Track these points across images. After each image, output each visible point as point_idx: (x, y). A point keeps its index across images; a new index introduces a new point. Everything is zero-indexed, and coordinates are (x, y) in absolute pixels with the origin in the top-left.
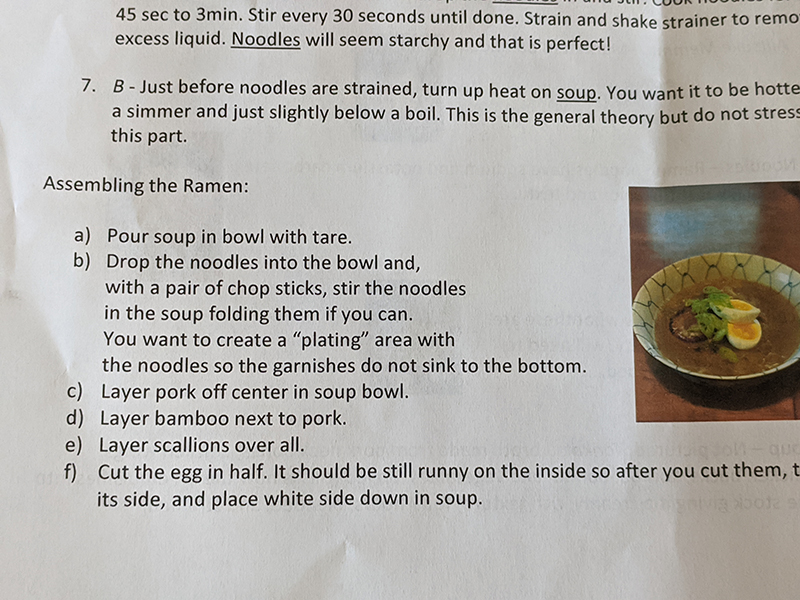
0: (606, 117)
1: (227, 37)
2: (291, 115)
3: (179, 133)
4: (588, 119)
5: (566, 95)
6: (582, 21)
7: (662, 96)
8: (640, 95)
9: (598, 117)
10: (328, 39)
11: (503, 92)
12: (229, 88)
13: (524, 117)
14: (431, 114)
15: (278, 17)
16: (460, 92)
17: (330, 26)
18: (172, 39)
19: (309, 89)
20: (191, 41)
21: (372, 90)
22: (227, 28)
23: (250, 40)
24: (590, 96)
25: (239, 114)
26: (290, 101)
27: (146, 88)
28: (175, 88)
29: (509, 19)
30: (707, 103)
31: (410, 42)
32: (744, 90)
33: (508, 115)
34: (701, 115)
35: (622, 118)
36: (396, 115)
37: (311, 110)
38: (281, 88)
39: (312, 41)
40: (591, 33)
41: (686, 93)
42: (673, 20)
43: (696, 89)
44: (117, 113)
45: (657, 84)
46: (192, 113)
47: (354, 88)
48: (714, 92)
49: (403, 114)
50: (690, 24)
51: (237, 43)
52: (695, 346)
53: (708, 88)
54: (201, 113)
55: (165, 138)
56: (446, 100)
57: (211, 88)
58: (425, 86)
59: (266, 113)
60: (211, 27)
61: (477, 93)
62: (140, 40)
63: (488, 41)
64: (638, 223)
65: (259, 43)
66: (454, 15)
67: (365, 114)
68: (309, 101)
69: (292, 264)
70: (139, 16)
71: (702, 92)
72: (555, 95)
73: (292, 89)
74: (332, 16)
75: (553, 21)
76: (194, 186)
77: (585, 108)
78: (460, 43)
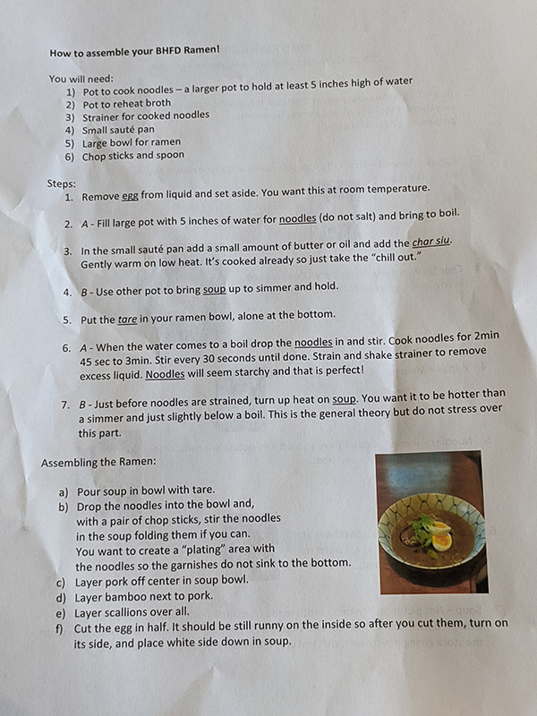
0: (363, 413)
1: (143, 374)
2: (180, 418)
3: (117, 431)
4: (351, 414)
5: (337, 401)
6: (347, 357)
7: (395, 399)
8: (382, 399)
9: (357, 413)
10: (201, 373)
11: (301, 400)
12: (144, 404)
13: (313, 414)
14: (259, 415)
15: (172, 361)
16: (277, 401)
17: (202, 365)
18: (112, 376)
19: (190, 403)
20: (122, 377)
21: (226, 402)
22: (143, 369)
23: (156, 375)
24: (352, 401)
25: (150, 419)
26: (179, 410)
27: (98, 405)
28: (114, 405)
29: (304, 357)
30: (420, 404)
31: (247, 373)
32: (442, 396)
33: (305, 414)
34: (417, 411)
35: (371, 413)
36: (239, 416)
37: (191, 415)
38: (174, 402)
39: (191, 375)
40: (352, 363)
41: (408, 398)
42: (401, 353)
43: (414, 395)
44: (82, 420)
45: (392, 392)
46: (124, 419)
47: (215, 401)
48: (424, 397)
49: (243, 416)
50: (411, 355)
51: (149, 378)
52: (414, 549)
53: (421, 395)
54: (129, 419)
55: (109, 434)
56: (269, 406)
57: (134, 404)
58: (256, 399)
59: (166, 418)
60: (134, 368)
61: (286, 401)
62: (94, 377)
63: (292, 371)
64: (381, 476)
65: (161, 377)
66: (272, 356)
67: (222, 416)
68: (190, 410)
69: (181, 506)
70: (93, 363)
71: (418, 397)
72: (332, 400)
73: (180, 403)
74: (203, 359)
75: (330, 357)
76: (125, 462)
77: (350, 408)
78: (276, 372)
